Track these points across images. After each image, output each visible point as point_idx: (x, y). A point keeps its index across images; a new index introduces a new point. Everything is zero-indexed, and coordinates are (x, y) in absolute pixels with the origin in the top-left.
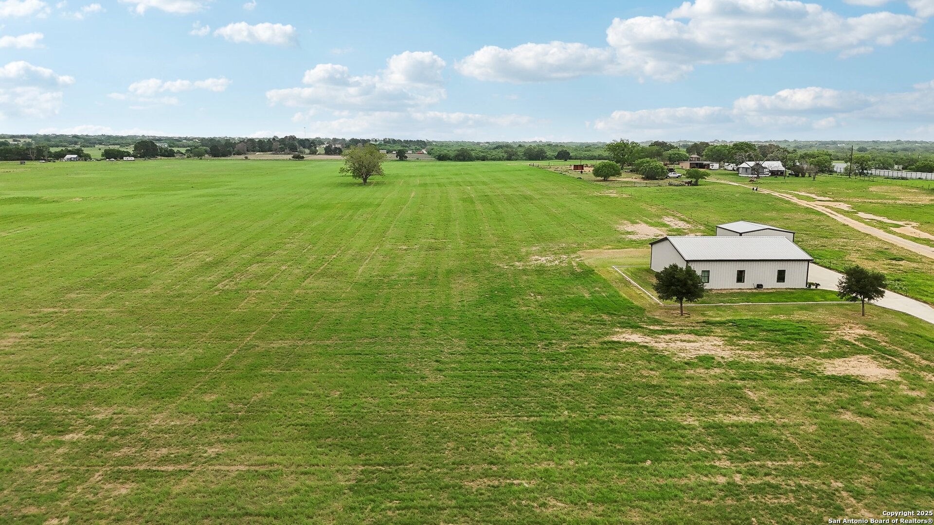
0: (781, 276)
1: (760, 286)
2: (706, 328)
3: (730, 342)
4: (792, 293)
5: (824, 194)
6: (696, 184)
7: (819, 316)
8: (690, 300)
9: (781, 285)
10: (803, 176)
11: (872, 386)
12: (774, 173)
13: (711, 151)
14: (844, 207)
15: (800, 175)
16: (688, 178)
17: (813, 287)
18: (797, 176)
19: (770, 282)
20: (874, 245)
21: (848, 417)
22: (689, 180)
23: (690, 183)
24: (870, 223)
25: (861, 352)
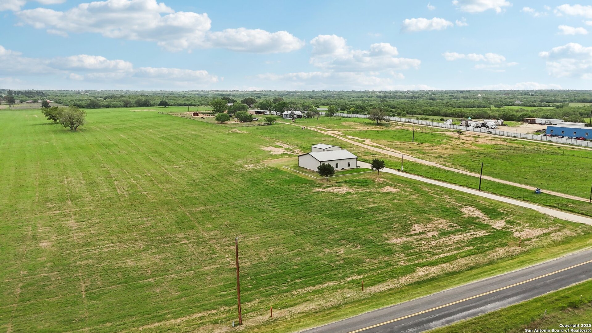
0: (349, 165)
1: (343, 169)
2: (339, 184)
3: (350, 187)
4: (354, 170)
5: (328, 127)
6: (271, 124)
7: (366, 176)
8: (331, 175)
9: (349, 168)
10: (311, 118)
11: (396, 193)
12: (299, 117)
13: (261, 104)
14: (340, 133)
15: (310, 117)
16: (267, 121)
17: (358, 167)
18: (308, 118)
19: (346, 167)
20: (363, 150)
21: (396, 201)
22: (268, 122)
23: (268, 124)
24: (354, 140)
25: (386, 186)
